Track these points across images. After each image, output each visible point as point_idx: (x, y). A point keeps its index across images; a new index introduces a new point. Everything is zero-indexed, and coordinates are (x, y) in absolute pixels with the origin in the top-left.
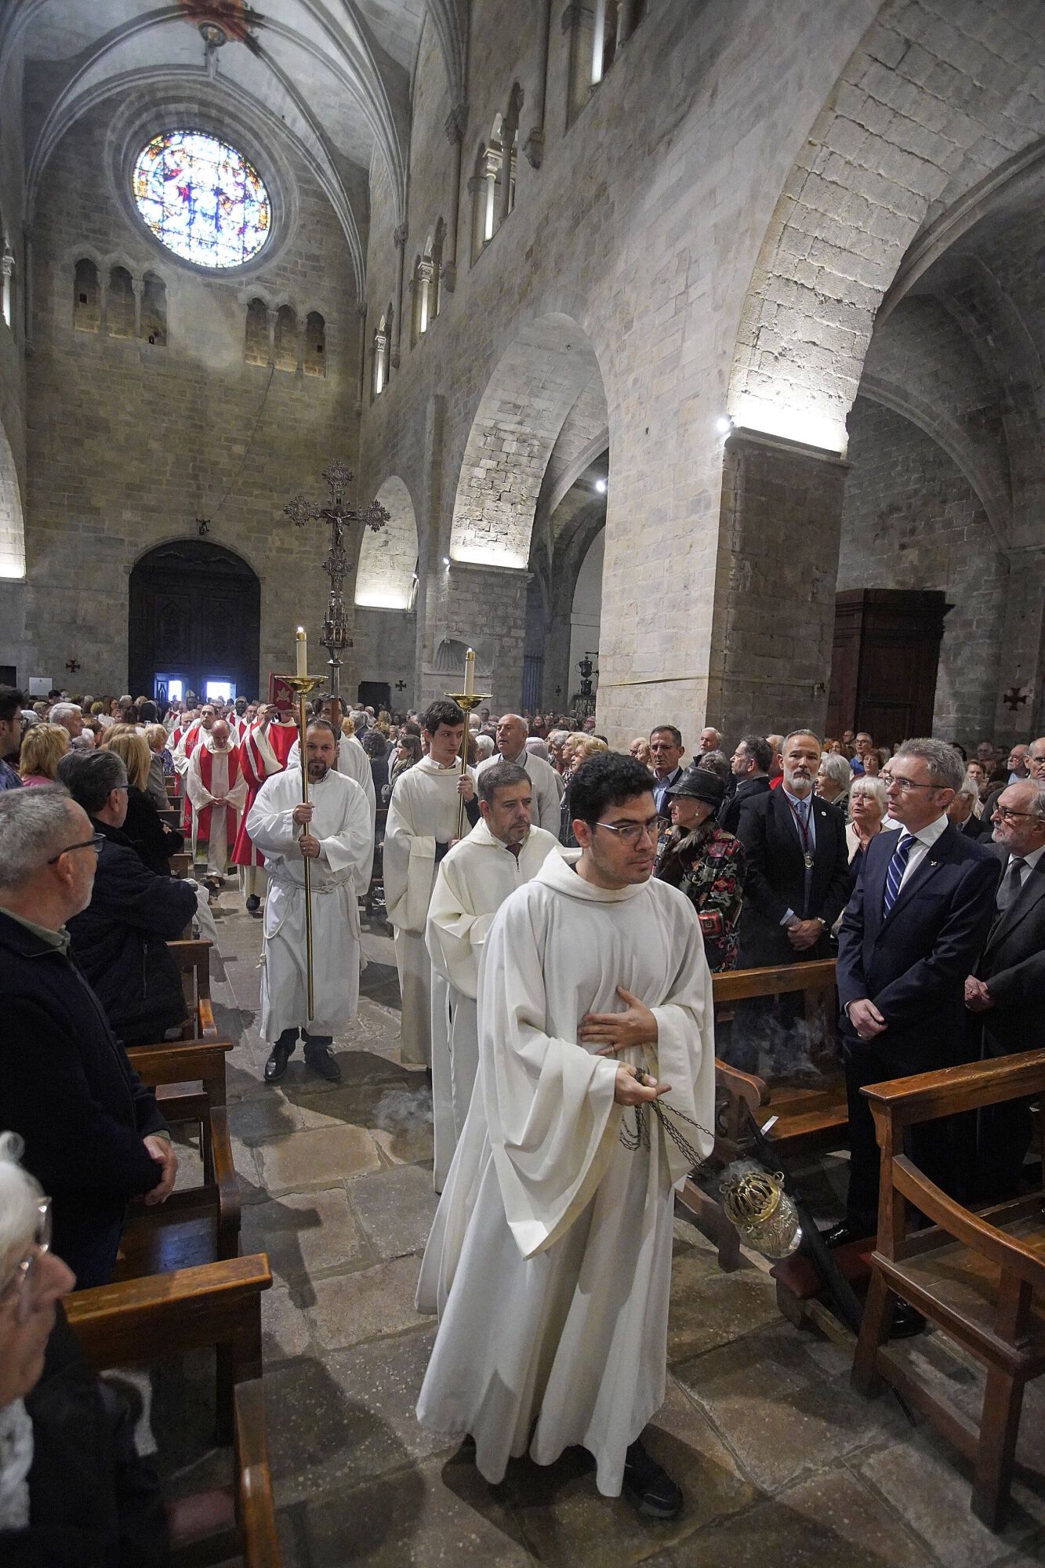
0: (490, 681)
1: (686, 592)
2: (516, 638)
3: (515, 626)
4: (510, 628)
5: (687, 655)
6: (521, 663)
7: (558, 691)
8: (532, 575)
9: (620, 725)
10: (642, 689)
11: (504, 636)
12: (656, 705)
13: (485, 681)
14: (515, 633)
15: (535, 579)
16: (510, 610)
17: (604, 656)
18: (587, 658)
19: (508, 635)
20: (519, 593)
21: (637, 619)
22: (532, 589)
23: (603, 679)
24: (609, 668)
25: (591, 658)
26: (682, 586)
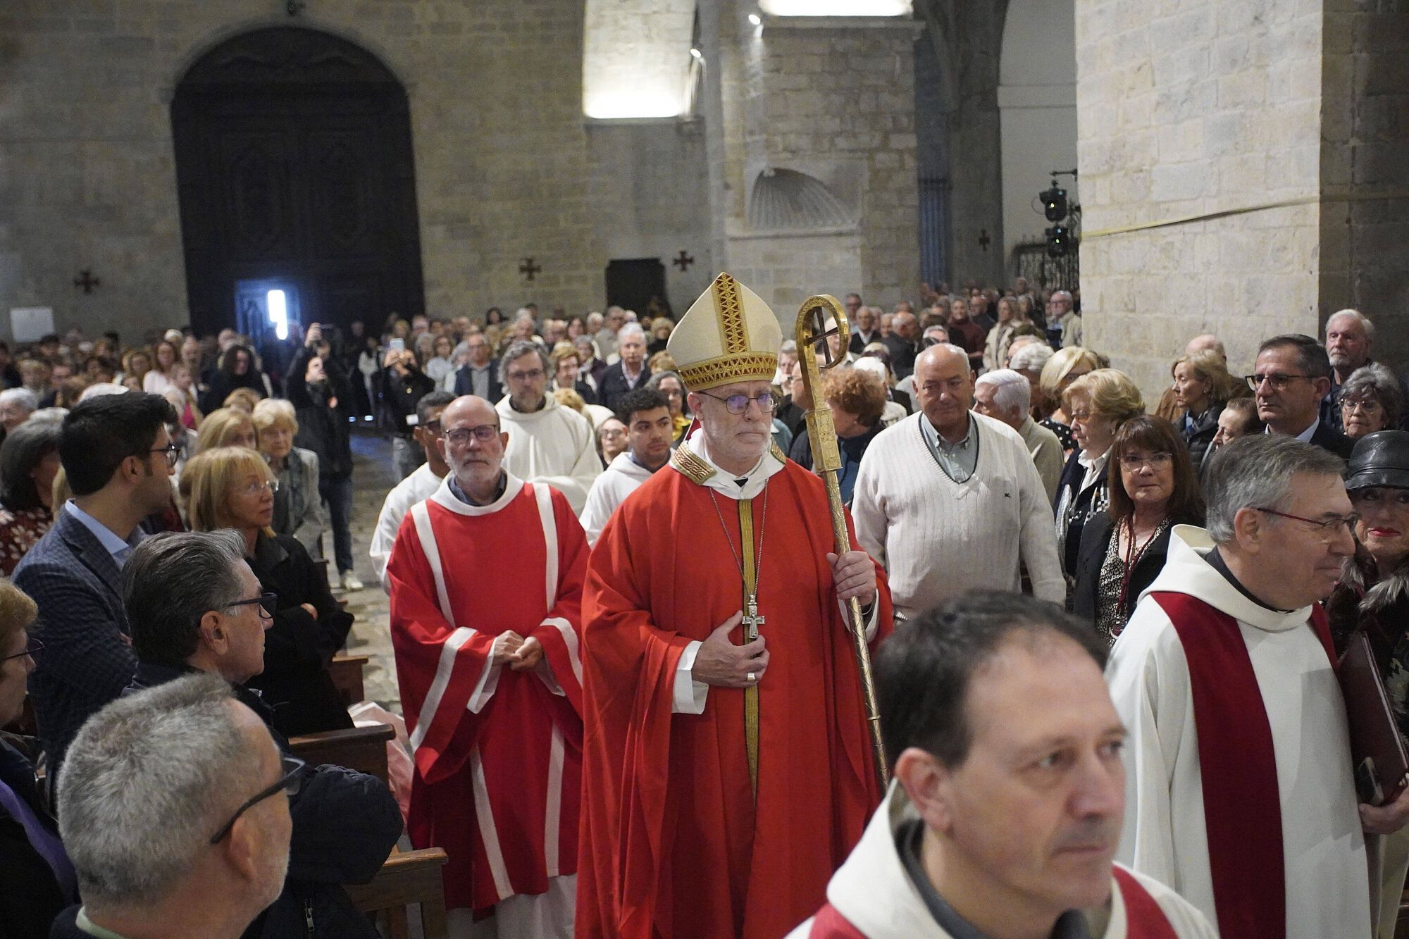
0: (857, 240)
1: (1259, 29)
2: (900, 152)
3: (899, 130)
4: (886, 136)
5: (1268, 158)
6: (913, 199)
7: (984, 241)
8: (920, 26)
9: (1133, 310)
10: (1174, 234)
11: (877, 150)
12: (1208, 264)
13: (847, 241)
14: (898, 141)
15: (926, 33)
16: (885, 97)
17: (1092, 177)
18: (1055, 183)
19: (884, 147)
20: (898, 64)
21: (1155, 97)
22: (922, 49)
23: (1089, 224)
24: (1102, 199)
25: (1063, 183)
26: (1249, 17)
